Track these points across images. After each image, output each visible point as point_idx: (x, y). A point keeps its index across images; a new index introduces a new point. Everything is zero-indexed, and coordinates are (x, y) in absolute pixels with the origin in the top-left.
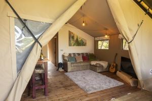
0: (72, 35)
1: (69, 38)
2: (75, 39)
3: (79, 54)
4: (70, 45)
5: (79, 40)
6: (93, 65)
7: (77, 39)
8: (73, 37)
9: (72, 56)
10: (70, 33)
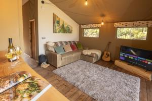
0: (57, 19)
1: (54, 23)
2: (61, 25)
3: (66, 43)
4: (55, 31)
5: (65, 26)
6: (87, 55)
7: (63, 25)
8: (58, 23)
9: (59, 45)
10: (55, 16)
